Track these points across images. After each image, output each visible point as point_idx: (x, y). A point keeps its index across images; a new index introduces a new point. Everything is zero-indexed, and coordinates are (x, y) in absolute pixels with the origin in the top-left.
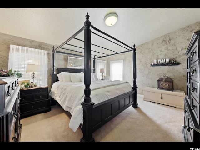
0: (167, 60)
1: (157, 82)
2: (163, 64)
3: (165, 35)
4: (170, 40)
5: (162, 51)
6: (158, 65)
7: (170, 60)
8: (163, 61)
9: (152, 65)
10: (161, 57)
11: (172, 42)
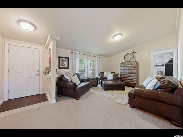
0: (161, 64)
1: (157, 73)
2: (159, 66)
3: (161, 54)
4: (162, 56)
5: (159, 60)
6: (157, 66)
7: (162, 65)
8: (159, 64)
9: (154, 66)
10: (158, 63)
11: (163, 57)
